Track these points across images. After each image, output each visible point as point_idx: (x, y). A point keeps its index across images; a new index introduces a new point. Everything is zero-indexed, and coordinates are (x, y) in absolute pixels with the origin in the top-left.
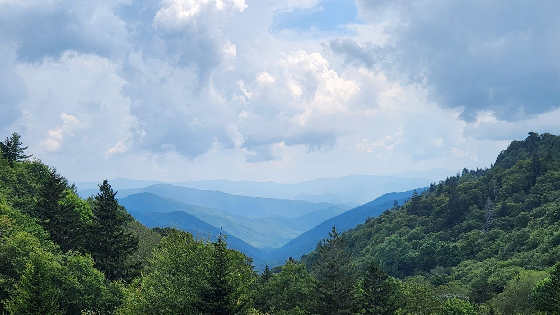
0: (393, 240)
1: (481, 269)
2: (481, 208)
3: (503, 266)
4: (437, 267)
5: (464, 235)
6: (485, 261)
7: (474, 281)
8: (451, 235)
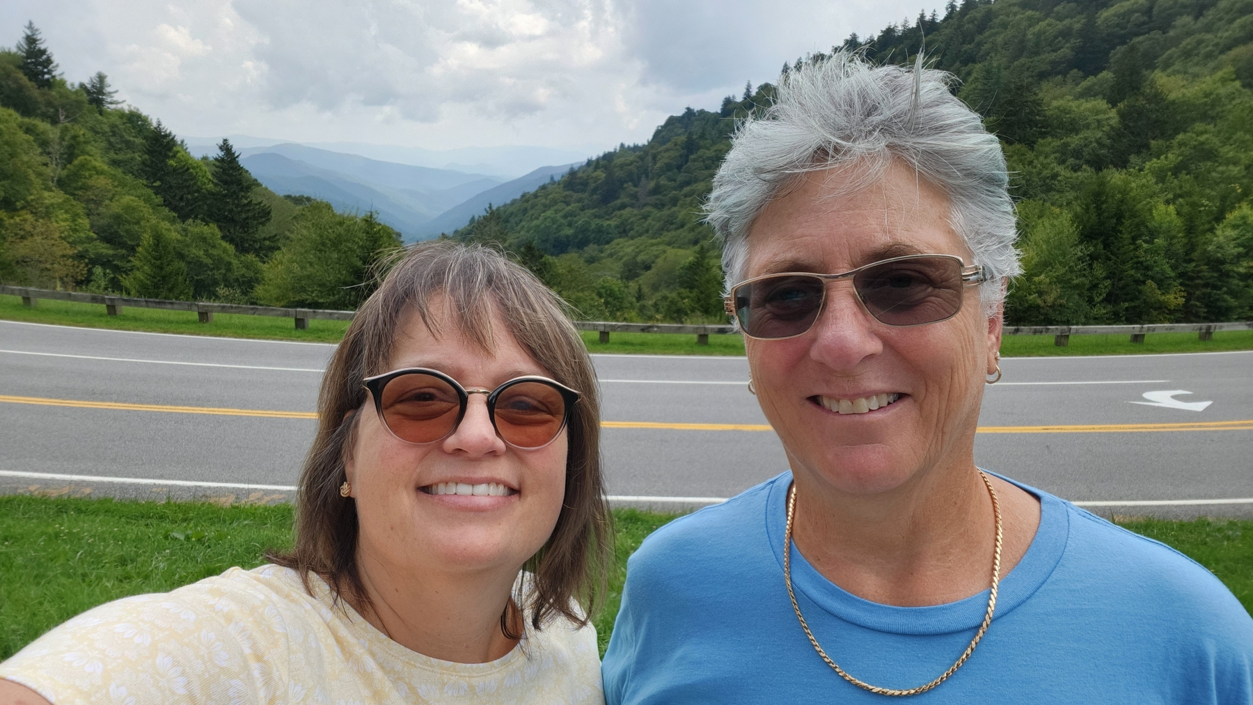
0: (549, 217)
1: (632, 248)
2: (635, 186)
3: (653, 245)
4: (591, 246)
5: (618, 213)
6: (636, 240)
7: (625, 259)
8: (606, 213)
